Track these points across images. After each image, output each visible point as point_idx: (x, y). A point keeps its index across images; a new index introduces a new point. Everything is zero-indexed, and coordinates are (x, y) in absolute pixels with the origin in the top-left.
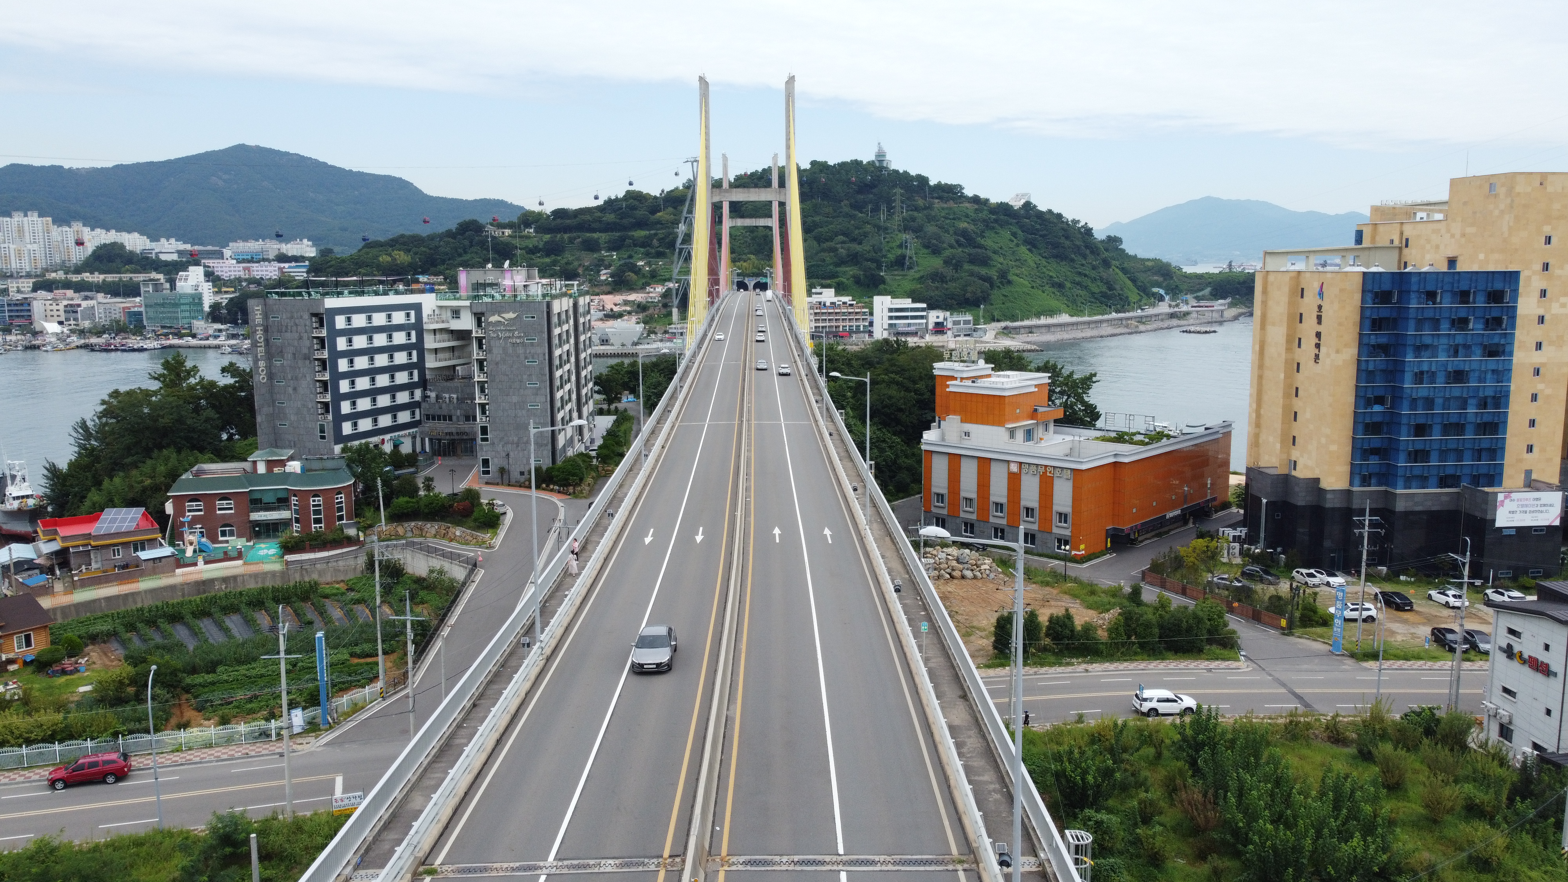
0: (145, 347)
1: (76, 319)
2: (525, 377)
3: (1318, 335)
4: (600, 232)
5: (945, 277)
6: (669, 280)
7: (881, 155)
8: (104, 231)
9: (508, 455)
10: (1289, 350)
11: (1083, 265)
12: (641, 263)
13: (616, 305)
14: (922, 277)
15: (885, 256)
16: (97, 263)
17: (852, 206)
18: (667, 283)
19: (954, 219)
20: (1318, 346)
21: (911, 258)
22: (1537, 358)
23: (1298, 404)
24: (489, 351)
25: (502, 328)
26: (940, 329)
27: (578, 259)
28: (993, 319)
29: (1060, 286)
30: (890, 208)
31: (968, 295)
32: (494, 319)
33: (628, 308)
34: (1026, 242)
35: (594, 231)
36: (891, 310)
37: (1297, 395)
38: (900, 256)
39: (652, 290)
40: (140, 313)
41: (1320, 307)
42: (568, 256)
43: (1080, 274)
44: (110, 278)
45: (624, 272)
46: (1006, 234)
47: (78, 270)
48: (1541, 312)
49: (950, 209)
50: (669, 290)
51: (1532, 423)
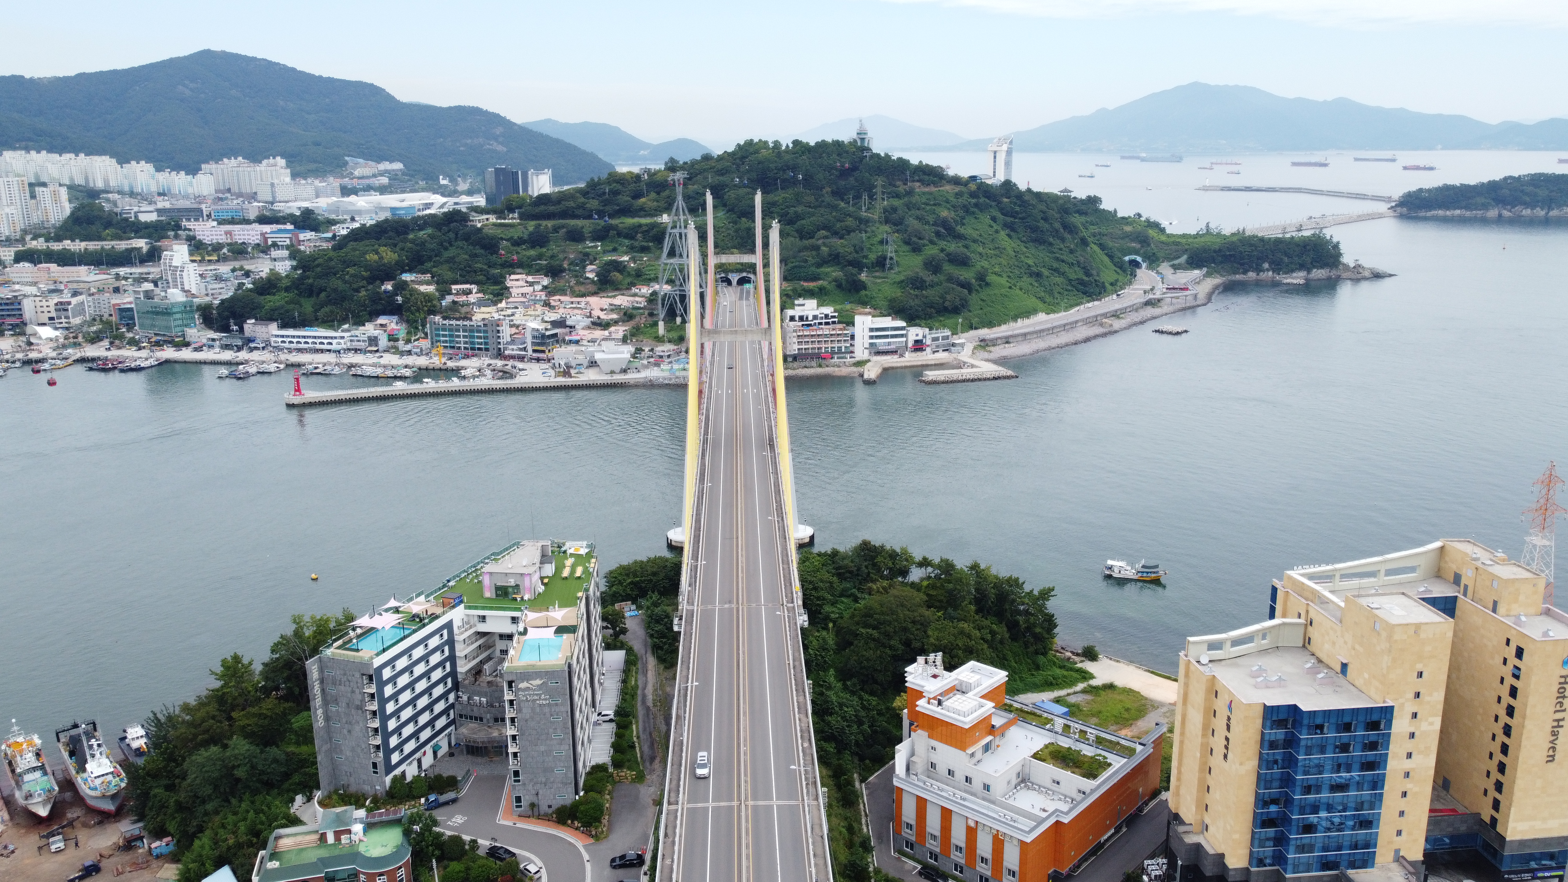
0: (142, 365)
1: (67, 317)
2: (551, 730)
3: (1227, 739)
4: (584, 218)
5: (925, 282)
6: (656, 279)
7: (862, 134)
8: (72, 156)
9: (537, 794)
10: (1204, 735)
11: (1061, 249)
12: (626, 258)
13: (602, 310)
14: (902, 281)
15: (866, 257)
16: (77, 228)
17: (834, 193)
18: (652, 284)
19: (935, 205)
20: (1226, 748)
21: (891, 258)
22: (1408, 765)
24: (519, 711)
25: (531, 692)
26: (919, 346)
27: (564, 251)
28: (972, 327)
29: (1038, 275)
30: (871, 197)
31: (947, 304)
32: (523, 685)
33: (615, 316)
34: (1006, 226)
35: (577, 217)
36: (871, 330)
37: (1210, 773)
38: (880, 257)
39: (637, 291)
40: (131, 310)
41: (1229, 719)
42: (553, 248)
43: (1057, 259)
44: (93, 246)
45: (609, 271)
46: (986, 219)
47: (58, 239)
48: (1412, 730)
49: (931, 193)
50: (654, 293)
51: (1402, 813)
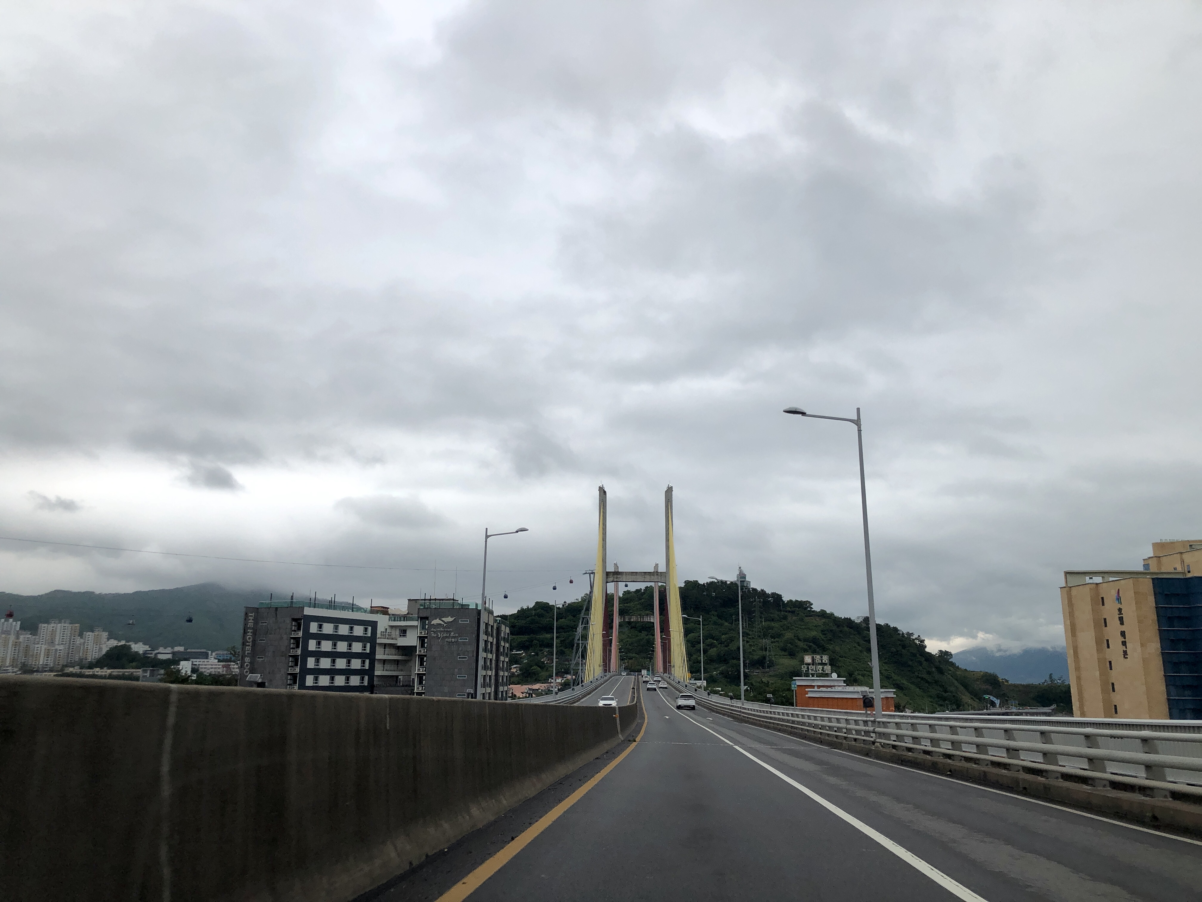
2: (456, 670)
3: (1123, 634)
7: (742, 577)
10: (1099, 650)
11: (919, 670)
12: (545, 660)
13: (523, 693)
14: (780, 674)
16: (108, 661)
17: (719, 617)
20: (1124, 643)
21: (770, 658)
23: (1116, 698)
24: (429, 649)
25: (442, 629)
30: (751, 618)
32: (436, 622)
37: (1114, 690)
39: (553, 681)
41: (1120, 610)
43: (917, 677)
45: (531, 666)
46: (851, 643)
47: (91, 666)
49: (802, 620)
